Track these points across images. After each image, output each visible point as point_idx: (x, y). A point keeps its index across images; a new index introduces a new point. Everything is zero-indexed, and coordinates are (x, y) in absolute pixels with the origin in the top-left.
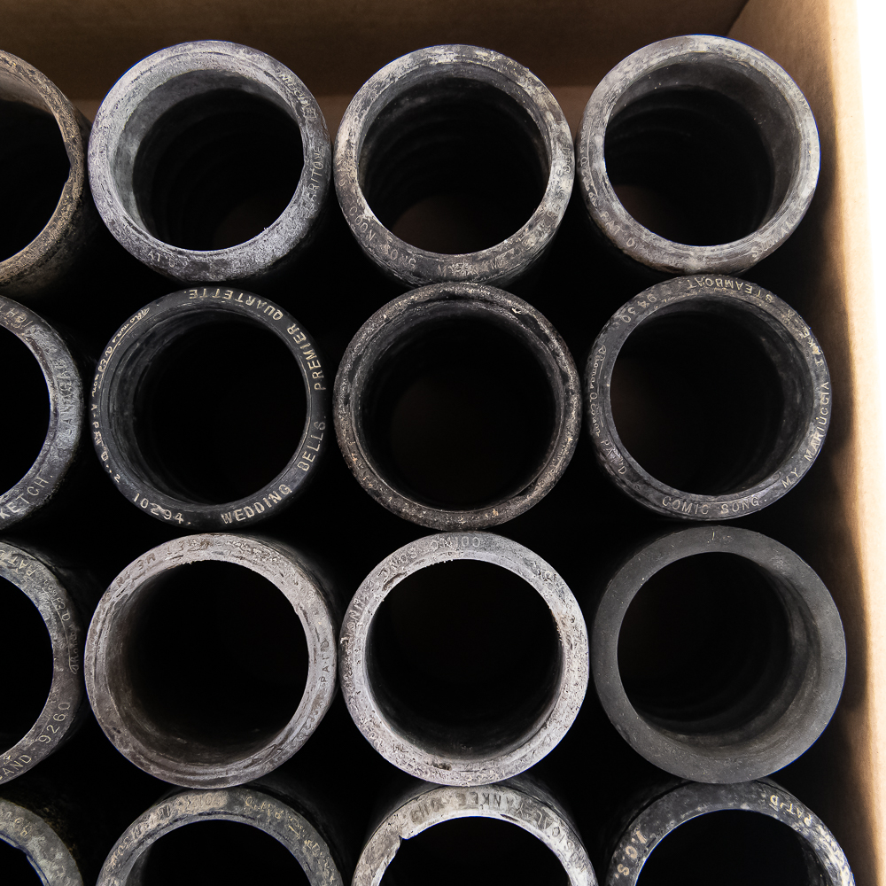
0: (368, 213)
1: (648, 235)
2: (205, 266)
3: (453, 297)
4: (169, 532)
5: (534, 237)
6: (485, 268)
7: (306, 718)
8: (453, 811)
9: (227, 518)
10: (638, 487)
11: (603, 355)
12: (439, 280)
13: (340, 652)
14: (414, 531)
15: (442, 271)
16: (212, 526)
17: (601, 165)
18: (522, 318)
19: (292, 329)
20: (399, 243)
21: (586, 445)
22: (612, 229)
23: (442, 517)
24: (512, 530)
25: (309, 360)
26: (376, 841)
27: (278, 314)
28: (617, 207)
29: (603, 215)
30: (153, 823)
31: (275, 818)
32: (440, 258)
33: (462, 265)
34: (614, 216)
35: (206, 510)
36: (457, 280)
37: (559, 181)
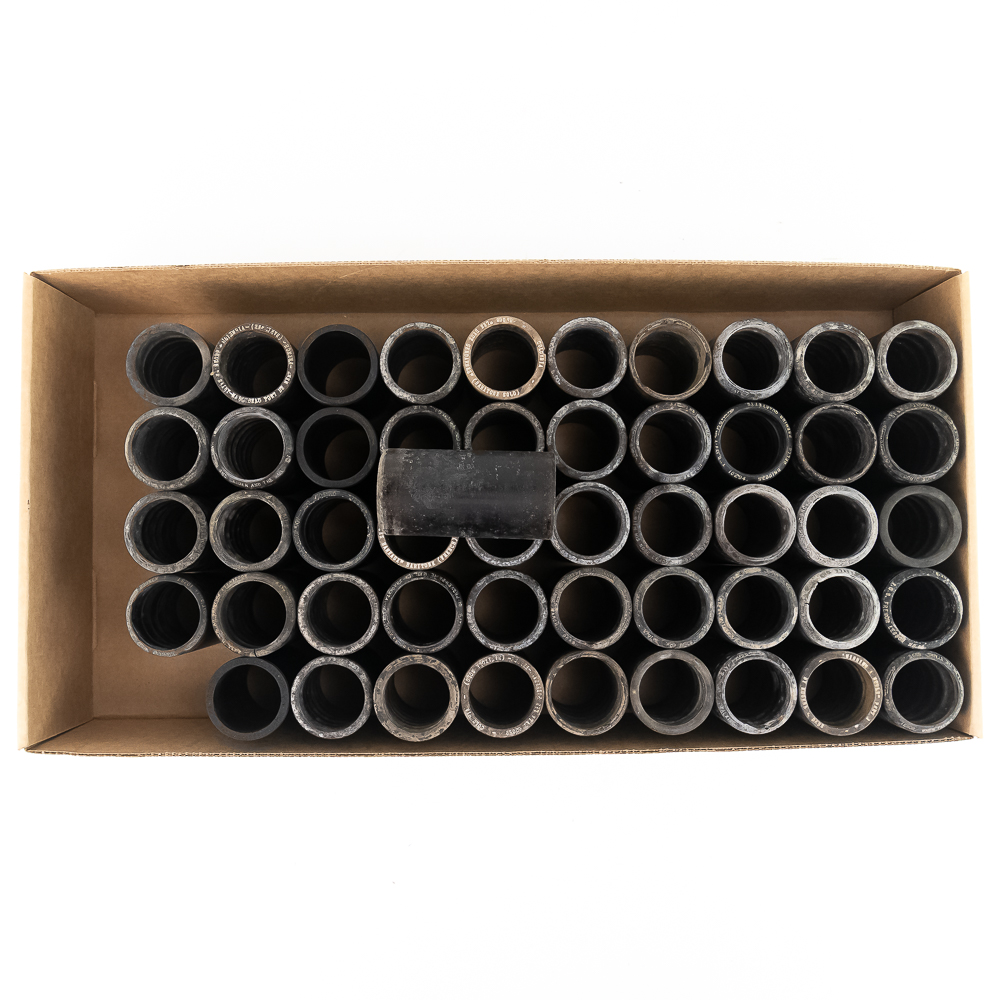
0: (808, 379)
1: (900, 389)
2: (753, 395)
3: (836, 408)
4: (741, 483)
5: (861, 388)
6: (846, 398)
7: (788, 544)
8: (834, 574)
9: (760, 479)
10: (896, 472)
11: (885, 429)
12: (829, 402)
13: (798, 523)
14: (821, 485)
15: (832, 399)
16: (755, 482)
17: (885, 365)
18: (858, 415)
19: (781, 417)
20: (818, 389)
21: (878, 457)
22: (888, 386)
23: (832, 481)
24: (853, 485)
25: (788, 428)
26: (808, 583)
27: (776, 412)
28: (890, 379)
29: (885, 381)
30: (737, 577)
31: (777, 577)
32: (833, 395)
33: (839, 397)
34: (889, 382)
35: (753, 477)
36: (836, 402)
37: (871, 370)
